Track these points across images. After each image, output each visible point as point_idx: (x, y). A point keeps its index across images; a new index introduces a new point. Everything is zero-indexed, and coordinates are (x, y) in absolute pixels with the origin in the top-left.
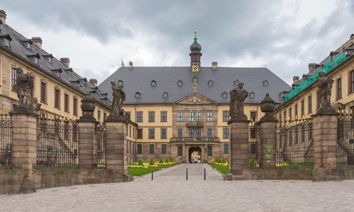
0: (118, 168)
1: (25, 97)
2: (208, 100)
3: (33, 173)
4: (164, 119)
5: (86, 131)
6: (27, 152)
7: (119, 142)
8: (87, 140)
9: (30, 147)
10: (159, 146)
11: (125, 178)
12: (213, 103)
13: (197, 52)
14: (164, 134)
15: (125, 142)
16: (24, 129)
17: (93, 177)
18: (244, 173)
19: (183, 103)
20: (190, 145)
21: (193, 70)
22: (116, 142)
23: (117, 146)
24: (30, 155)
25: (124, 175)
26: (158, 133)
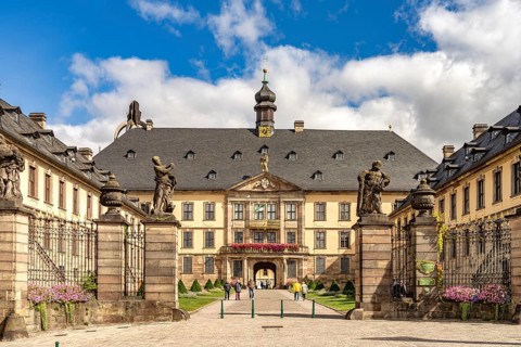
0: (164, 298)
1: (10, 184)
2: (288, 184)
3: (23, 307)
4: (210, 215)
5: (110, 237)
6: (14, 271)
7: (168, 255)
8: (111, 253)
9: (18, 265)
10: (201, 260)
11: (177, 315)
12: (296, 190)
13: (268, 103)
14: (209, 241)
15: (177, 257)
16: (8, 235)
17: (121, 312)
18: (383, 308)
19: (244, 188)
20: (256, 259)
21: (261, 135)
22: (162, 255)
23: (163, 263)
24: (19, 277)
25: (174, 310)
26: (199, 239)
